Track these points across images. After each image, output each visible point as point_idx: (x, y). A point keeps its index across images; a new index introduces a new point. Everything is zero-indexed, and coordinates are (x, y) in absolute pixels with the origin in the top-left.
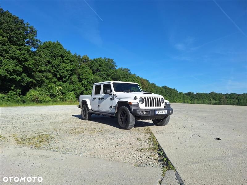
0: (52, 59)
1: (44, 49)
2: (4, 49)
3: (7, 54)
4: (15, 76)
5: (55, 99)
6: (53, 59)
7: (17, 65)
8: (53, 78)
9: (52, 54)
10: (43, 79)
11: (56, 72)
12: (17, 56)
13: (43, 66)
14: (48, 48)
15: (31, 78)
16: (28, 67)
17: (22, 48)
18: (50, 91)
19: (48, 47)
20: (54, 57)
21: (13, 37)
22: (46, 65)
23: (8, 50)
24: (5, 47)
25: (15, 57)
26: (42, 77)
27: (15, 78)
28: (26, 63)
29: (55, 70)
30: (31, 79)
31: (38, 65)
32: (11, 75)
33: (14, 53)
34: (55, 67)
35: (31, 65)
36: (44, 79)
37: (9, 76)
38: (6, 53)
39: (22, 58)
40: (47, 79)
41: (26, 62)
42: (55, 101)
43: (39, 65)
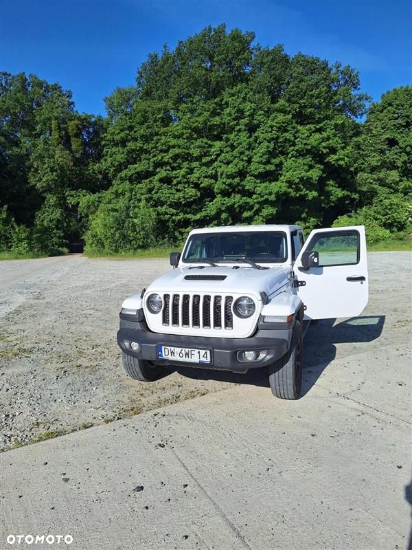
0: (399, 133)
1: (382, 112)
2: (286, 139)
3: (292, 148)
4: (304, 192)
5: (402, 233)
6: (401, 132)
7: (311, 167)
8: (401, 181)
9: (400, 121)
10: (373, 188)
11: (408, 165)
12: (309, 147)
13: (374, 157)
14: (390, 108)
15: (342, 190)
16: (336, 165)
17: (324, 125)
18: (387, 214)
19: (390, 105)
20: (403, 126)
21: (305, 106)
22: (382, 152)
23: (292, 139)
24: (287, 134)
25: (307, 150)
26: (371, 183)
27: (307, 194)
28: (332, 158)
29: (405, 161)
30: (343, 192)
31: (363, 156)
32: (297, 190)
33: (305, 141)
34: (406, 153)
35: (343, 159)
36: (375, 186)
37: (293, 194)
38: (290, 146)
39: (324, 148)
40: (384, 186)
41: (333, 156)
42: (401, 239)
43: (366, 156)
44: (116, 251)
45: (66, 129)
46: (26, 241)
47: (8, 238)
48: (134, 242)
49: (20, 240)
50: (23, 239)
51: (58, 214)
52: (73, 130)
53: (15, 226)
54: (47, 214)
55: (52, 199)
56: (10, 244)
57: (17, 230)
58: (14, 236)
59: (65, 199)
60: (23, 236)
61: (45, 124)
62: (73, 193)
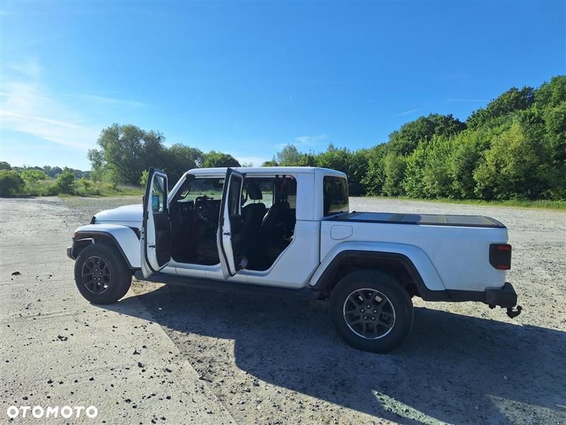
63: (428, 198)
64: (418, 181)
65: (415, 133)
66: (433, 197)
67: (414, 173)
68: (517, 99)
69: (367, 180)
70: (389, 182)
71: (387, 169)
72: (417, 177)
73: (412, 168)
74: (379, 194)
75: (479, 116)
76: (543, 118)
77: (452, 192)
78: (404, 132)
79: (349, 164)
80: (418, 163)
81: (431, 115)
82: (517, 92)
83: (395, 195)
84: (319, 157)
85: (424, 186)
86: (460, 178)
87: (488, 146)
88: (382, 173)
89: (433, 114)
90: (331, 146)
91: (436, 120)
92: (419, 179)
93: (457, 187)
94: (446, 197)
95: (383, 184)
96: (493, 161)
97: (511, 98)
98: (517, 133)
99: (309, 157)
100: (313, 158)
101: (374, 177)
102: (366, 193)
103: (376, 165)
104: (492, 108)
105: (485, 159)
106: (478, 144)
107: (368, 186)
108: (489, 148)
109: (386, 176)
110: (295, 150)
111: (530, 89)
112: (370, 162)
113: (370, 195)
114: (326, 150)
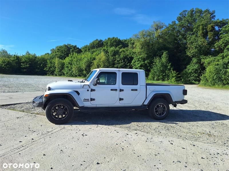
44: (214, 85)
45: (206, 29)
46: (175, 77)
47: (169, 76)
48: (225, 81)
49: (173, 77)
50: (174, 76)
51: (197, 67)
52: (210, 28)
53: (172, 71)
54: (191, 66)
55: (195, 60)
56: (169, 78)
57: (172, 73)
58: (171, 75)
59: (200, 60)
60: (174, 75)
61: (197, 28)
62: (204, 57)
63: (74, 76)
64: (70, 70)
65: (63, 50)
66: (76, 76)
67: (68, 67)
68: (98, 43)
69: (47, 69)
70: (57, 70)
71: (56, 64)
72: (69, 68)
73: (67, 65)
74: (53, 75)
75: (87, 47)
76: (108, 51)
77: (83, 74)
78: (58, 49)
79: (38, 61)
80: (69, 63)
81: (68, 44)
82: (98, 41)
83: (60, 75)
84: (22, 57)
85: (72, 72)
86: (86, 70)
87: (94, 59)
88: (54, 66)
89: (69, 44)
90: (28, 52)
91: (70, 46)
92: (70, 69)
93: (85, 73)
94: (81, 76)
95: (55, 71)
96: (96, 64)
97: (97, 43)
98: (103, 56)
99: (17, 56)
100: (18, 57)
101: (50, 67)
102: (47, 74)
103: (51, 63)
104: (91, 45)
105: (94, 63)
106: (91, 58)
107: (48, 71)
108: (95, 60)
109: (56, 67)
110: (7, 52)
111: (102, 40)
112: (48, 61)
113: (49, 75)
114: (25, 54)
